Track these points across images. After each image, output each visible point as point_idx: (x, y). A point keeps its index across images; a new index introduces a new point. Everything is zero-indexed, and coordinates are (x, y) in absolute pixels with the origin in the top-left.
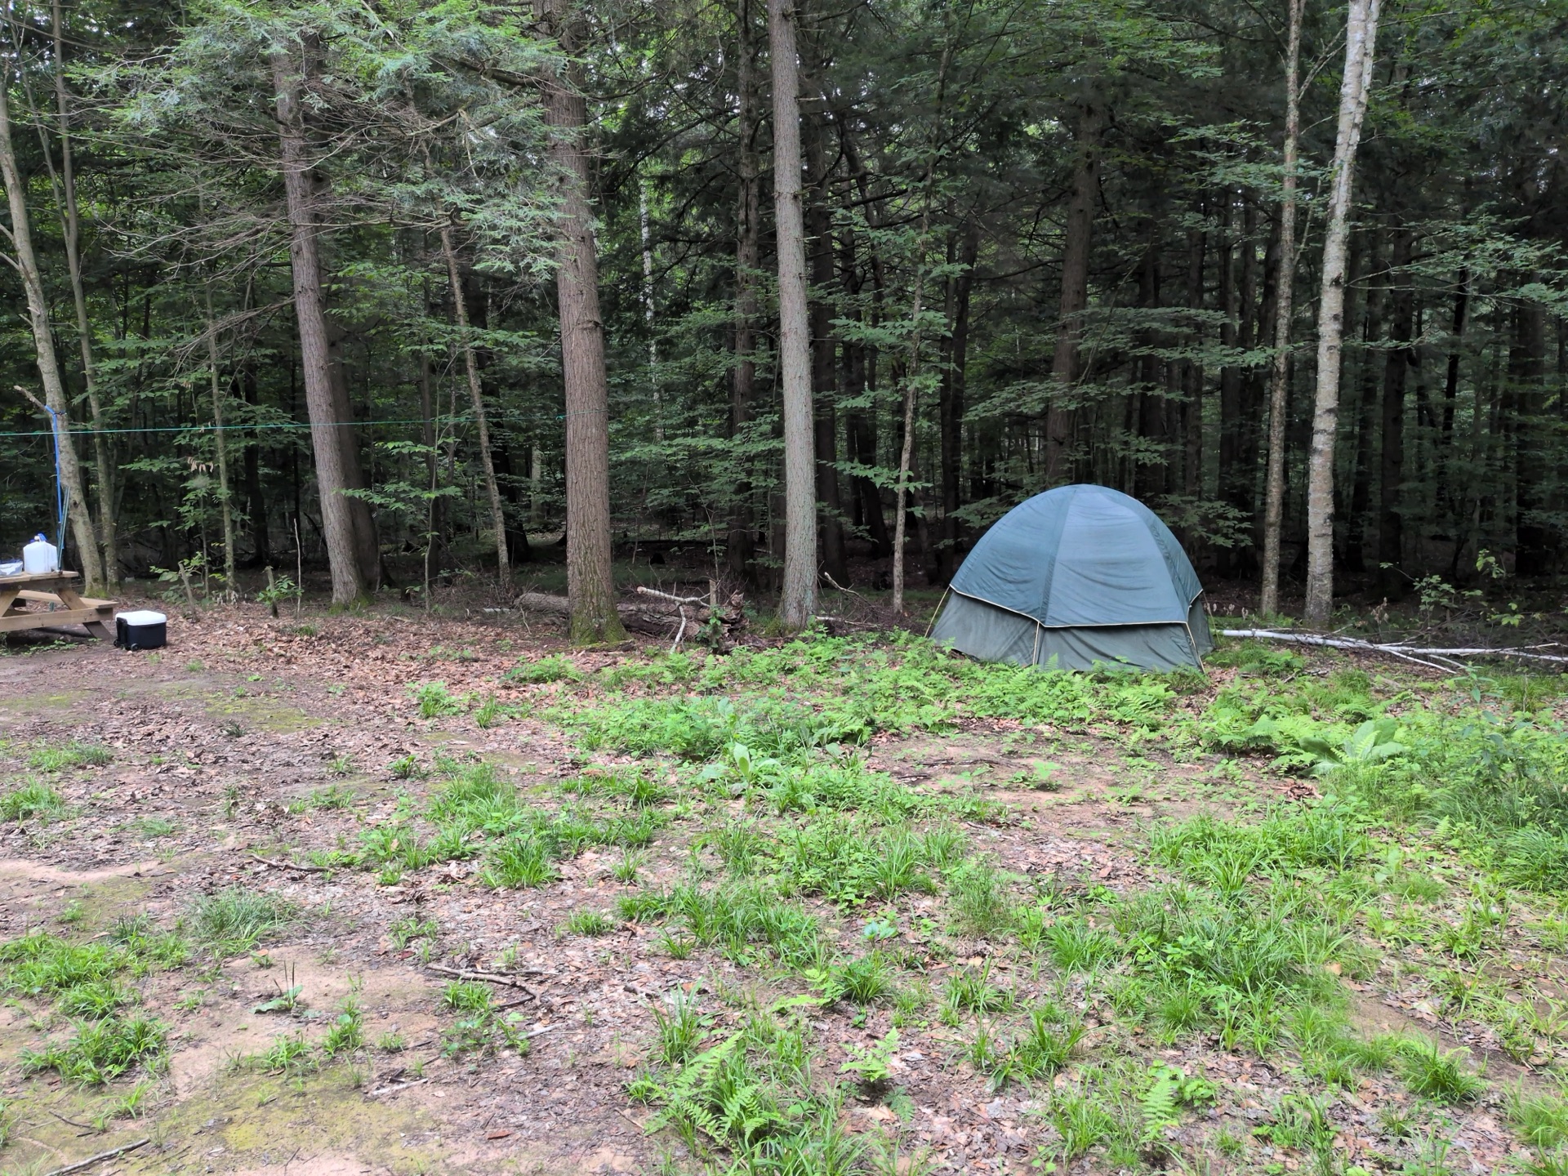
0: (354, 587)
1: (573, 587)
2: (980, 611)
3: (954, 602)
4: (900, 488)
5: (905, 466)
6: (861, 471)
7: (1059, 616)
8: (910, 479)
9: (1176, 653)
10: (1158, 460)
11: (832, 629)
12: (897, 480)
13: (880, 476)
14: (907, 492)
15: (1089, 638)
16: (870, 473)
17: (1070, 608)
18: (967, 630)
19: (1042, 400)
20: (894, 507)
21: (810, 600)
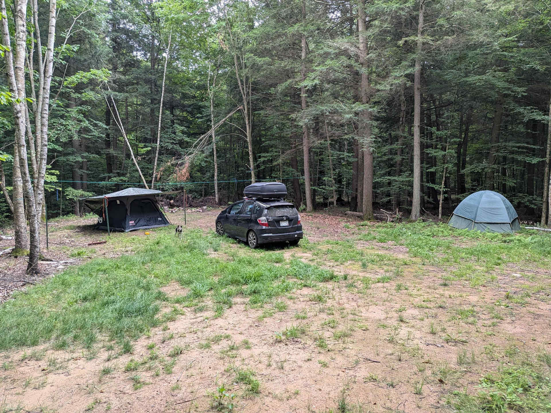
0: (312, 208)
1: (364, 209)
2: (461, 219)
3: (454, 216)
4: (441, 190)
5: (443, 185)
6: (431, 185)
7: (478, 220)
8: (444, 188)
9: (507, 229)
10: (514, 185)
11: (424, 221)
12: (441, 188)
13: (436, 187)
14: (443, 191)
15: (485, 225)
16: (434, 186)
17: (482, 218)
18: (457, 223)
19: (482, 169)
20: (440, 194)
21: (418, 214)
